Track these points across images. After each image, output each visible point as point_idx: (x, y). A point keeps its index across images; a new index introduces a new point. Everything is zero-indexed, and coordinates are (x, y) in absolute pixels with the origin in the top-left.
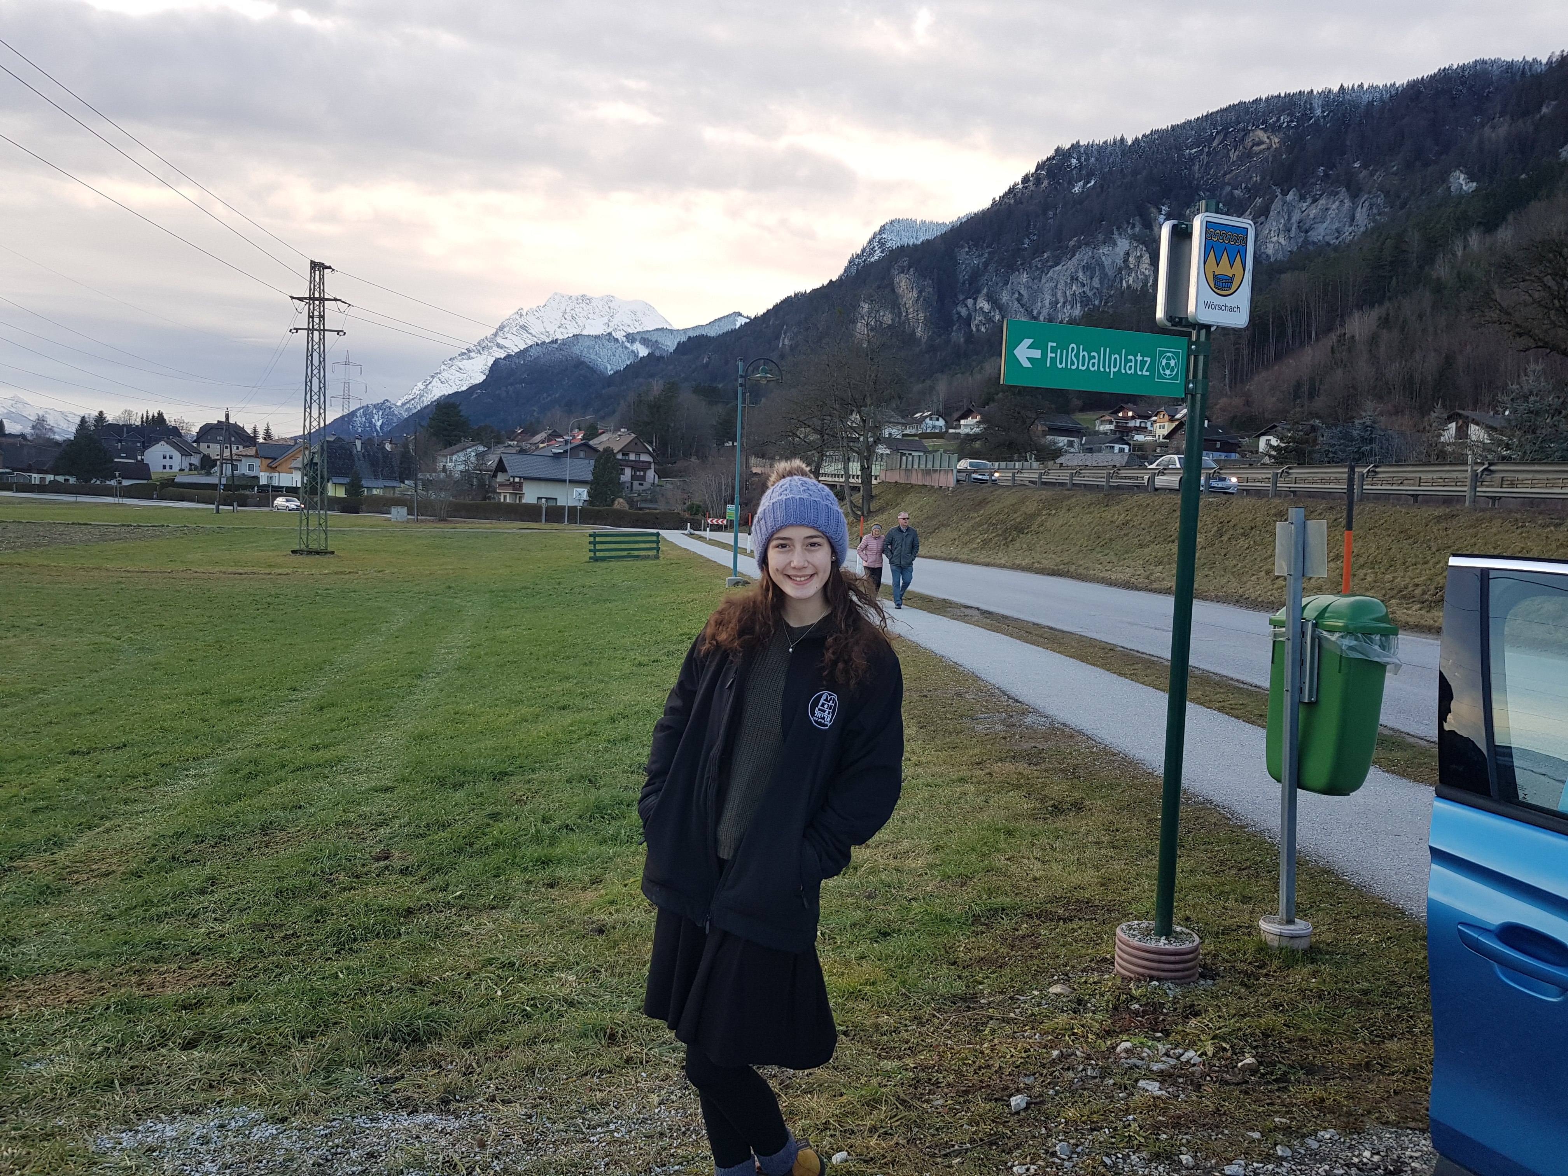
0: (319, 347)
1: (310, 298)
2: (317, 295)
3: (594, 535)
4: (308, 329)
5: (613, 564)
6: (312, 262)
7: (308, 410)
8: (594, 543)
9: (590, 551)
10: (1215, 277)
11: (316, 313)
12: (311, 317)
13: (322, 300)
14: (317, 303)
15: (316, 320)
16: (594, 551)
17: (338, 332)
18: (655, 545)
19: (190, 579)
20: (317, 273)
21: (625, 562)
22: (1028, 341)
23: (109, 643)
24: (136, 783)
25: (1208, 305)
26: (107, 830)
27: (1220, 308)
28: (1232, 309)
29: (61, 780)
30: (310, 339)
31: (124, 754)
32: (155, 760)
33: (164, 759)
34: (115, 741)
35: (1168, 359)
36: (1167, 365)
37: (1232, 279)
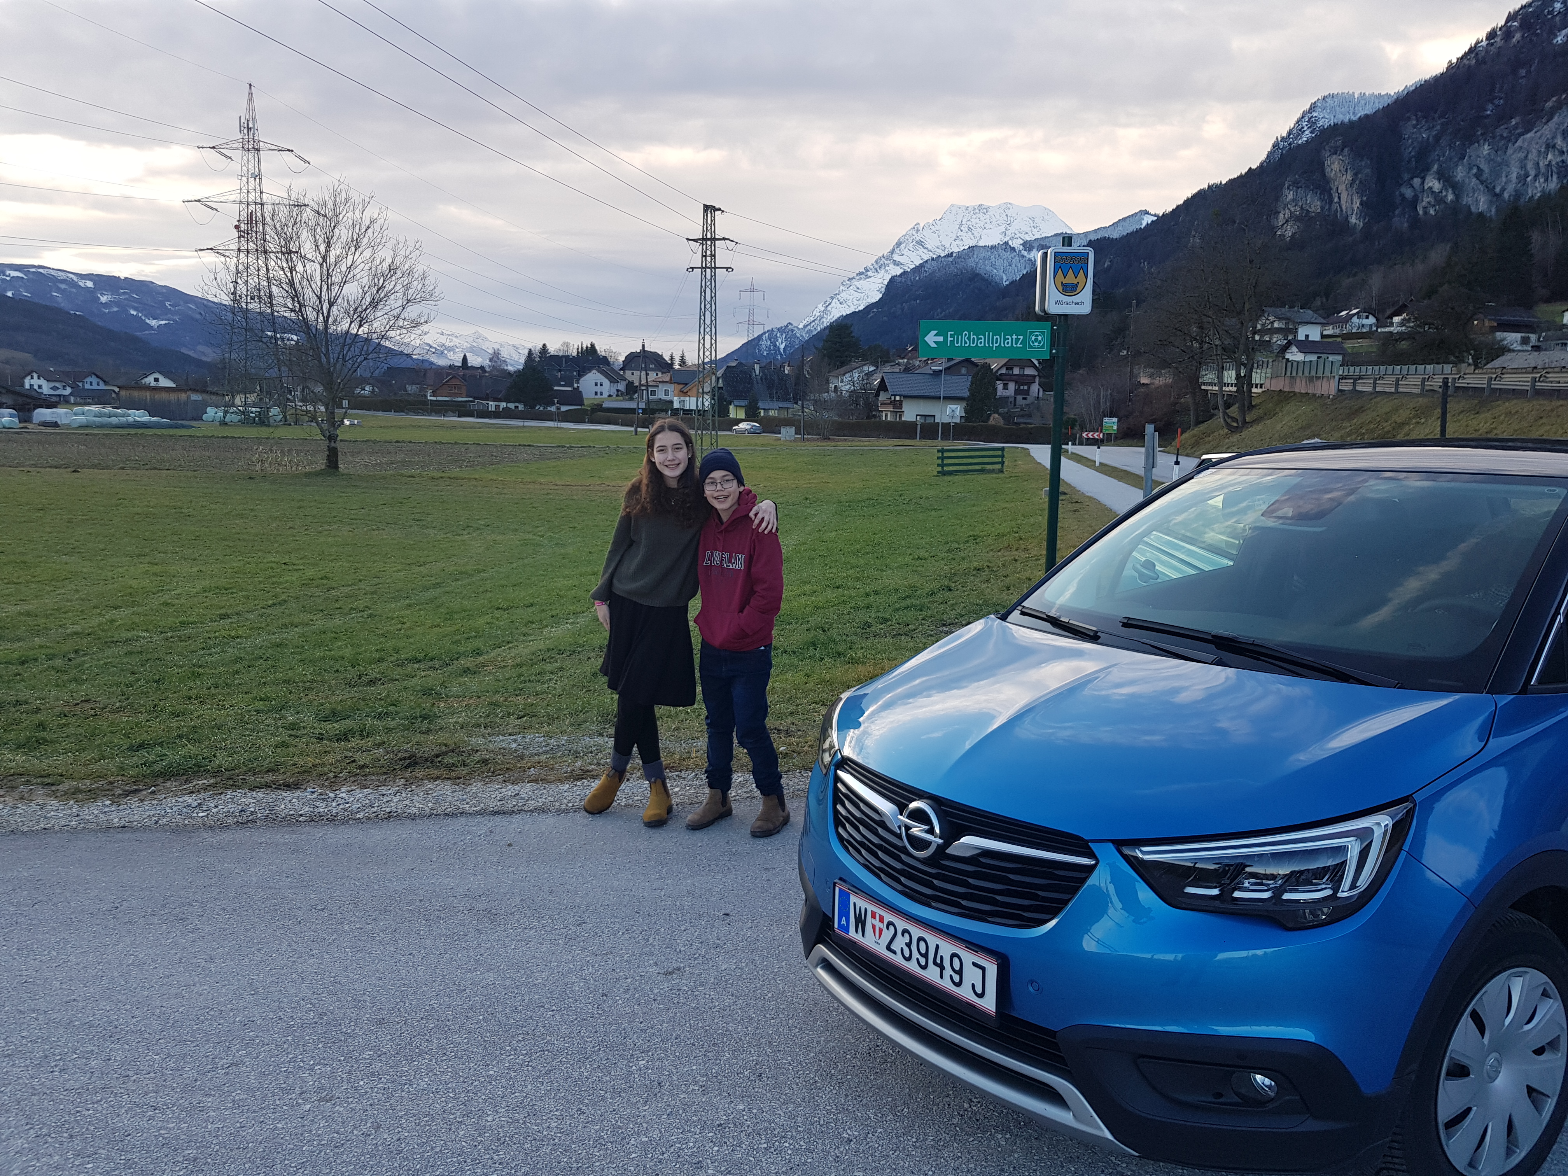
0: (711, 284)
1: (703, 239)
2: (709, 236)
3: (942, 451)
4: (702, 268)
5: (958, 478)
6: (705, 206)
7: (702, 341)
8: (942, 458)
9: (938, 465)
10: (1063, 285)
11: (709, 253)
12: (704, 256)
13: (713, 240)
14: (709, 243)
15: (709, 259)
16: (942, 465)
17: (727, 268)
18: (1000, 460)
19: (602, 491)
20: (709, 215)
21: (969, 476)
22: (934, 332)
23: (535, 540)
24: (534, 626)
25: (1057, 303)
26: (510, 648)
27: (1068, 304)
28: (1077, 304)
29: (487, 623)
30: (703, 277)
31: (530, 610)
32: (549, 613)
33: (554, 613)
34: (526, 602)
35: (1037, 336)
36: (1036, 340)
37: (1077, 285)
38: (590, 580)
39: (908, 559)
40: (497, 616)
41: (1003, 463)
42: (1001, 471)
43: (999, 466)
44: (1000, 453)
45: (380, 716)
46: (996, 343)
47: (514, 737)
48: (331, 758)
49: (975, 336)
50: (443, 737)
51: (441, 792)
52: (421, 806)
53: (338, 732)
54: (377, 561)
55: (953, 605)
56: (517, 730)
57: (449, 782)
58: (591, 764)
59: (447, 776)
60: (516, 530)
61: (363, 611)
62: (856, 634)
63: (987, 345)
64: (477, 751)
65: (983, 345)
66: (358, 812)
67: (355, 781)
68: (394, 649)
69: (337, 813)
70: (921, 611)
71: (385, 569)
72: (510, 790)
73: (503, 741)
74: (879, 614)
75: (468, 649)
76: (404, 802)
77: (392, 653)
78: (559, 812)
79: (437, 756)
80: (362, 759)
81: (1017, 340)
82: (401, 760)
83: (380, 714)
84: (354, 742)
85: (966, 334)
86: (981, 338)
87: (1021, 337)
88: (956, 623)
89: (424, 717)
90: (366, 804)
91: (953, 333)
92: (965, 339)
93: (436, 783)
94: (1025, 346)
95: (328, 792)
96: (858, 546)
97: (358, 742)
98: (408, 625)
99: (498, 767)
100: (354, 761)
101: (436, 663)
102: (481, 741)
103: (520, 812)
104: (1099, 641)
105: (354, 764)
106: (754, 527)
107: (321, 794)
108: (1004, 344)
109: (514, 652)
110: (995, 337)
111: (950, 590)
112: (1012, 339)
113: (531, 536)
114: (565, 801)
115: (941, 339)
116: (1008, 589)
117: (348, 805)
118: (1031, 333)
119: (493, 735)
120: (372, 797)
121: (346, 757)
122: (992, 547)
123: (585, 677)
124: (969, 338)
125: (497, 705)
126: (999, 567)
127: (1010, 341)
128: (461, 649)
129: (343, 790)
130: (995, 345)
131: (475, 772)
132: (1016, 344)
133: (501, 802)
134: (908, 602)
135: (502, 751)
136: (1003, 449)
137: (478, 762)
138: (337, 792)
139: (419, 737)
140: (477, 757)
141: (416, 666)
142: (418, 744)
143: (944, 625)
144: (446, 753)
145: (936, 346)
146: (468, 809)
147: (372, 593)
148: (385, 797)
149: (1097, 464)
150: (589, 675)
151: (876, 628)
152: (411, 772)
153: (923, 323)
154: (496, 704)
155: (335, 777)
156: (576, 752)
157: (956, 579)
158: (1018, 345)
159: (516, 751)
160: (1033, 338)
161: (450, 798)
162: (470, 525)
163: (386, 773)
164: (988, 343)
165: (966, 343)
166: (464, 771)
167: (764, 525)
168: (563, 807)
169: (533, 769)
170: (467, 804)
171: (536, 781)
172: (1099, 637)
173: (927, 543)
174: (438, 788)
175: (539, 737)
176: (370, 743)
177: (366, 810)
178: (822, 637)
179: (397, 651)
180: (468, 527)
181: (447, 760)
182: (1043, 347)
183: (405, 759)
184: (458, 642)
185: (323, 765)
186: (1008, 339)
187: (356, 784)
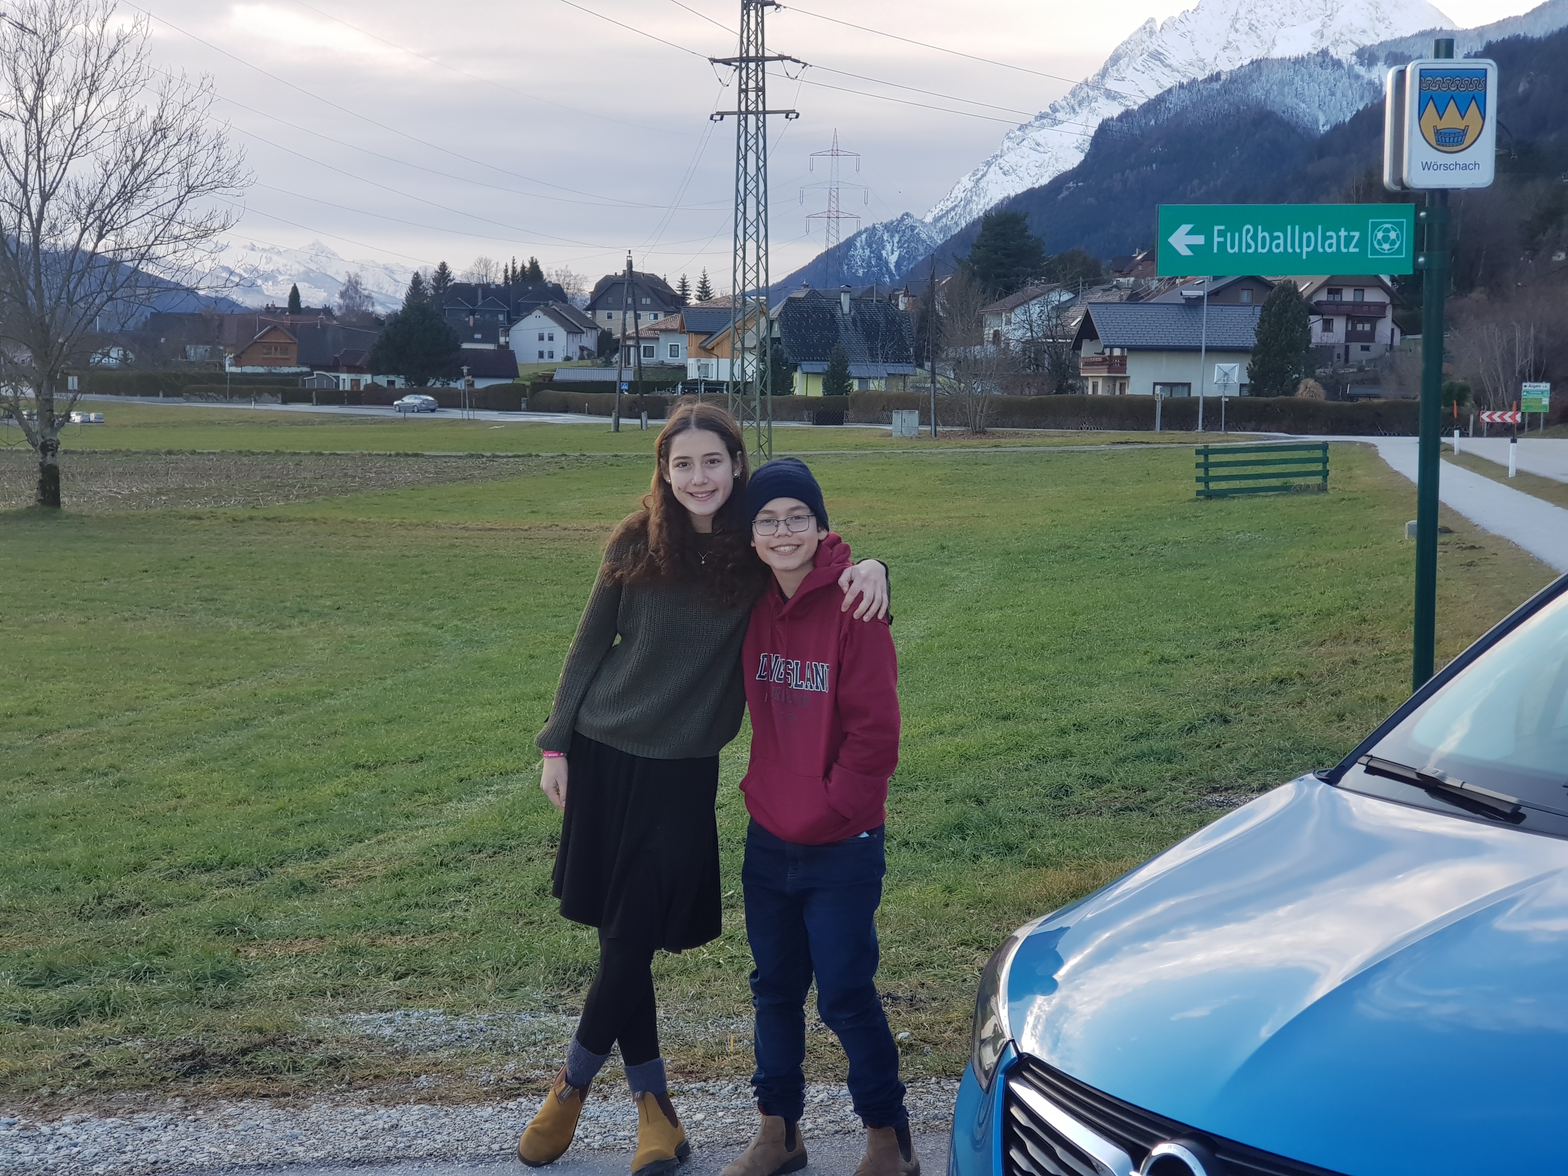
0: (757, 143)
1: (741, 59)
2: (752, 53)
3: (1206, 452)
4: (740, 112)
5: (1236, 504)
8: (1206, 466)
9: (1198, 479)
10: (1438, 132)
11: (752, 84)
12: (743, 91)
13: (761, 60)
14: (752, 65)
15: (752, 96)
16: (1206, 480)
17: (787, 113)
18: (1319, 467)
19: (554, 540)
20: (753, 13)
21: (1256, 501)
22: (1188, 227)
23: (427, 634)
24: (425, 798)
25: (1426, 166)
26: (379, 842)
27: (1447, 167)
28: (1465, 167)
29: (337, 795)
30: (742, 130)
31: (418, 768)
32: (454, 774)
33: (464, 773)
34: (410, 754)
35: (1387, 230)
36: (1386, 239)
37: (1464, 132)
38: (532, 711)
39: (1142, 662)
40: (355, 780)
41: (1325, 474)
42: (1323, 489)
43: (1318, 480)
44: (1318, 454)
45: (137, 976)
46: (1308, 246)
47: (389, 1015)
48: (45, 1059)
49: (1266, 234)
50: (256, 1015)
51: (252, 1123)
52: (213, 1150)
53: (56, 1008)
54: (131, 678)
55: (1231, 750)
56: (393, 1001)
57: (267, 1102)
58: (534, 1067)
59: (262, 1092)
60: (391, 616)
61: (106, 775)
62: (1042, 808)
63: (1290, 250)
64: (320, 1042)
65: (1281, 249)
66: (95, 1163)
67: (88, 1103)
68: (164, 847)
69: (56, 1165)
70: (1170, 761)
71: (146, 693)
72: (383, 1115)
73: (367, 1022)
74: (1087, 770)
75: (301, 845)
76: (182, 1143)
77: (159, 852)
78: (476, 1159)
79: (244, 1052)
80: (102, 1058)
81: (1349, 240)
82: (176, 1060)
83: (137, 972)
84: (89, 1027)
85: (1248, 231)
86: (1278, 238)
87: (1357, 234)
88: (1240, 786)
89: (221, 977)
90: (110, 1147)
91: (1222, 227)
92: (1247, 238)
93: (242, 1104)
94: (1363, 251)
95: (38, 1124)
96: (1043, 638)
97: (95, 1026)
98: (189, 799)
99: (359, 1073)
100: (87, 1064)
101: (242, 873)
102: (326, 1021)
103: (399, 1159)
104: (1523, 823)
105: (87, 1070)
106: (843, 610)
107: (25, 1128)
108: (1323, 247)
109: (388, 849)
110: (1305, 235)
111: (1226, 721)
112: (1339, 238)
113: (419, 627)
114: (486, 1139)
115: (1200, 240)
116: (1341, 717)
117: (75, 1150)
118: (1375, 226)
119: (349, 1010)
120: (120, 1133)
121: (73, 1056)
122: (1308, 637)
123: (523, 897)
124: (1254, 238)
125: (355, 954)
126: (1322, 675)
127: (1334, 241)
128: (289, 845)
129: (68, 1118)
130: (1305, 249)
131: (315, 1082)
132: (1347, 246)
133: (365, 1142)
134: (1144, 745)
135: (366, 1041)
136: (1324, 446)
137: (321, 1063)
138: (56, 1124)
139: (209, 1016)
140: (318, 1053)
141: (205, 878)
142: (208, 1028)
143: (1215, 790)
144: (258, 1047)
145: (1189, 253)
146: (301, 1155)
147: (123, 740)
148: (146, 1133)
149: (1512, 473)
150: (531, 893)
151: (1082, 795)
152: (195, 1084)
153: (1165, 211)
154: (353, 952)
155: (53, 1094)
156: (507, 1043)
157: (1235, 700)
158: (1352, 249)
159: (392, 1041)
160: (1380, 235)
161: (268, 1134)
162: (303, 607)
163: (147, 1087)
164: (1293, 246)
165: (1248, 246)
166: (293, 1080)
167: (863, 606)
168: (483, 1150)
169: (423, 1077)
170: (301, 1144)
171: (430, 1100)
172: (1523, 817)
173: (1177, 631)
174: (247, 1114)
175: (435, 1015)
176: (118, 1028)
177: (111, 1159)
178: (976, 814)
179: (169, 849)
180: (301, 611)
181: (265, 1059)
182: (1399, 251)
183: (183, 1058)
184: (281, 832)
185: (29, 1071)
186: (1331, 237)
187: (91, 1108)
